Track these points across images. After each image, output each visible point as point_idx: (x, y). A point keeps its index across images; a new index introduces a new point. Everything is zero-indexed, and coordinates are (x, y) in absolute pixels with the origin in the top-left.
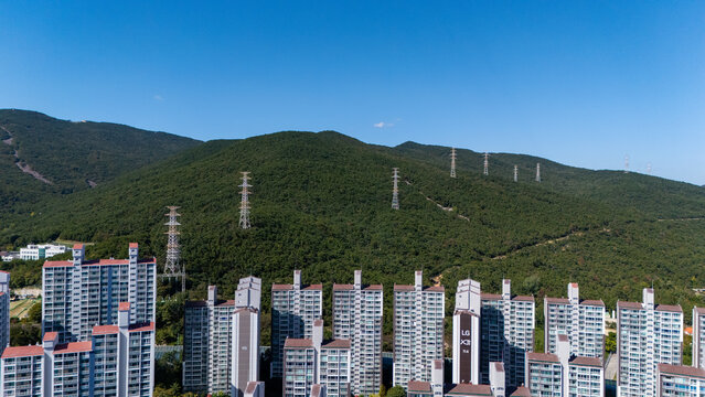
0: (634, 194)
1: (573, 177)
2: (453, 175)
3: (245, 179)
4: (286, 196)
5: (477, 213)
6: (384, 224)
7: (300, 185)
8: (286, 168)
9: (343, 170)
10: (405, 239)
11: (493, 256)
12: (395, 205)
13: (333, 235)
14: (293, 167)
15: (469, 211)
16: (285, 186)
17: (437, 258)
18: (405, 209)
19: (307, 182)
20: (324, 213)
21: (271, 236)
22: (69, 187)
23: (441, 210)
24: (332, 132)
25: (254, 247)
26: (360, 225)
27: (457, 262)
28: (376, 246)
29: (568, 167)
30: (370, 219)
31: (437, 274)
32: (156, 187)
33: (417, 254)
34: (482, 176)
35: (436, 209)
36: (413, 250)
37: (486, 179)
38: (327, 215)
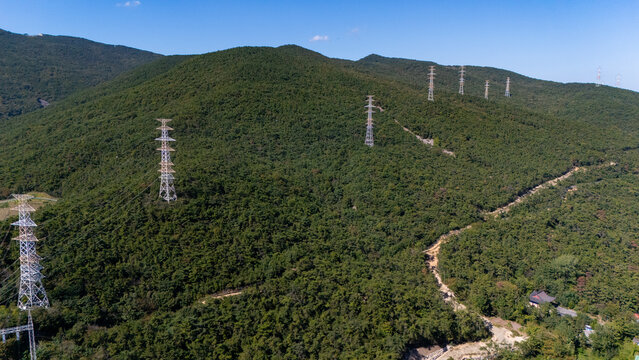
0: (614, 111)
1: (541, 91)
2: (431, 97)
3: (164, 129)
4: (237, 132)
5: (463, 147)
6: (358, 170)
7: (255, 116)
8: (239, 95)
9: (306, 95)
10: (386, 193)
11: (492, 210)
12: (369, 141)
13: (296, 192)
14: (247, 93)
15: (454, 143)
16: (237, 118)
17: (429, 220)
18: (380, 144)
19: (263, 112)
20: (284, 153)
21: (205, 213)
22: (18, 107)
23: (422, 144)
24: (294, 46)
25: (175, 237)
26: (328, 174)
27: (453, 224)
28: (350, 204)
29: (535, 80)
30: (341, 163)
31: (430, 244)
32: (91, 117)
33: (402, 214)
34: (458, 96)
35: (416, 143)
36: (397, 208)
37: (463, 99)
38: (288, 156)
